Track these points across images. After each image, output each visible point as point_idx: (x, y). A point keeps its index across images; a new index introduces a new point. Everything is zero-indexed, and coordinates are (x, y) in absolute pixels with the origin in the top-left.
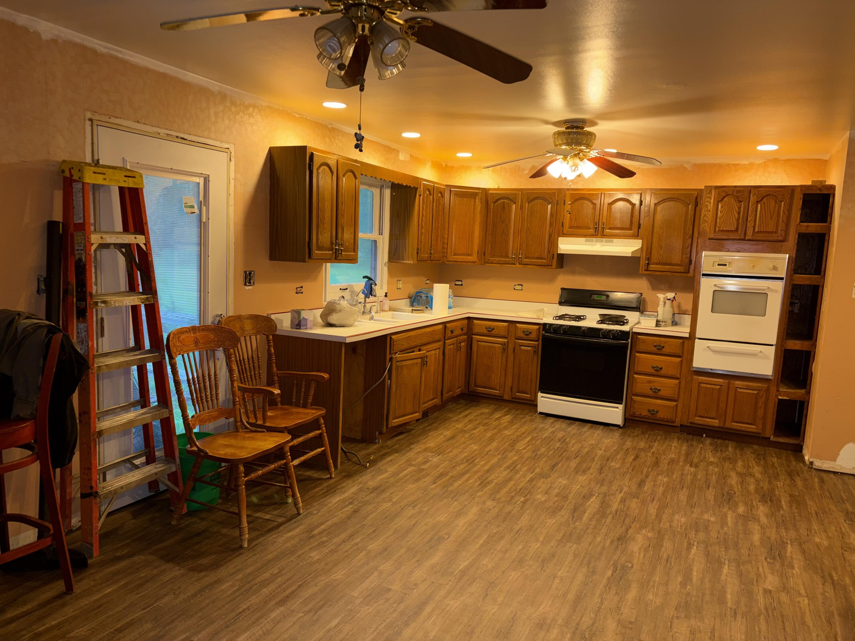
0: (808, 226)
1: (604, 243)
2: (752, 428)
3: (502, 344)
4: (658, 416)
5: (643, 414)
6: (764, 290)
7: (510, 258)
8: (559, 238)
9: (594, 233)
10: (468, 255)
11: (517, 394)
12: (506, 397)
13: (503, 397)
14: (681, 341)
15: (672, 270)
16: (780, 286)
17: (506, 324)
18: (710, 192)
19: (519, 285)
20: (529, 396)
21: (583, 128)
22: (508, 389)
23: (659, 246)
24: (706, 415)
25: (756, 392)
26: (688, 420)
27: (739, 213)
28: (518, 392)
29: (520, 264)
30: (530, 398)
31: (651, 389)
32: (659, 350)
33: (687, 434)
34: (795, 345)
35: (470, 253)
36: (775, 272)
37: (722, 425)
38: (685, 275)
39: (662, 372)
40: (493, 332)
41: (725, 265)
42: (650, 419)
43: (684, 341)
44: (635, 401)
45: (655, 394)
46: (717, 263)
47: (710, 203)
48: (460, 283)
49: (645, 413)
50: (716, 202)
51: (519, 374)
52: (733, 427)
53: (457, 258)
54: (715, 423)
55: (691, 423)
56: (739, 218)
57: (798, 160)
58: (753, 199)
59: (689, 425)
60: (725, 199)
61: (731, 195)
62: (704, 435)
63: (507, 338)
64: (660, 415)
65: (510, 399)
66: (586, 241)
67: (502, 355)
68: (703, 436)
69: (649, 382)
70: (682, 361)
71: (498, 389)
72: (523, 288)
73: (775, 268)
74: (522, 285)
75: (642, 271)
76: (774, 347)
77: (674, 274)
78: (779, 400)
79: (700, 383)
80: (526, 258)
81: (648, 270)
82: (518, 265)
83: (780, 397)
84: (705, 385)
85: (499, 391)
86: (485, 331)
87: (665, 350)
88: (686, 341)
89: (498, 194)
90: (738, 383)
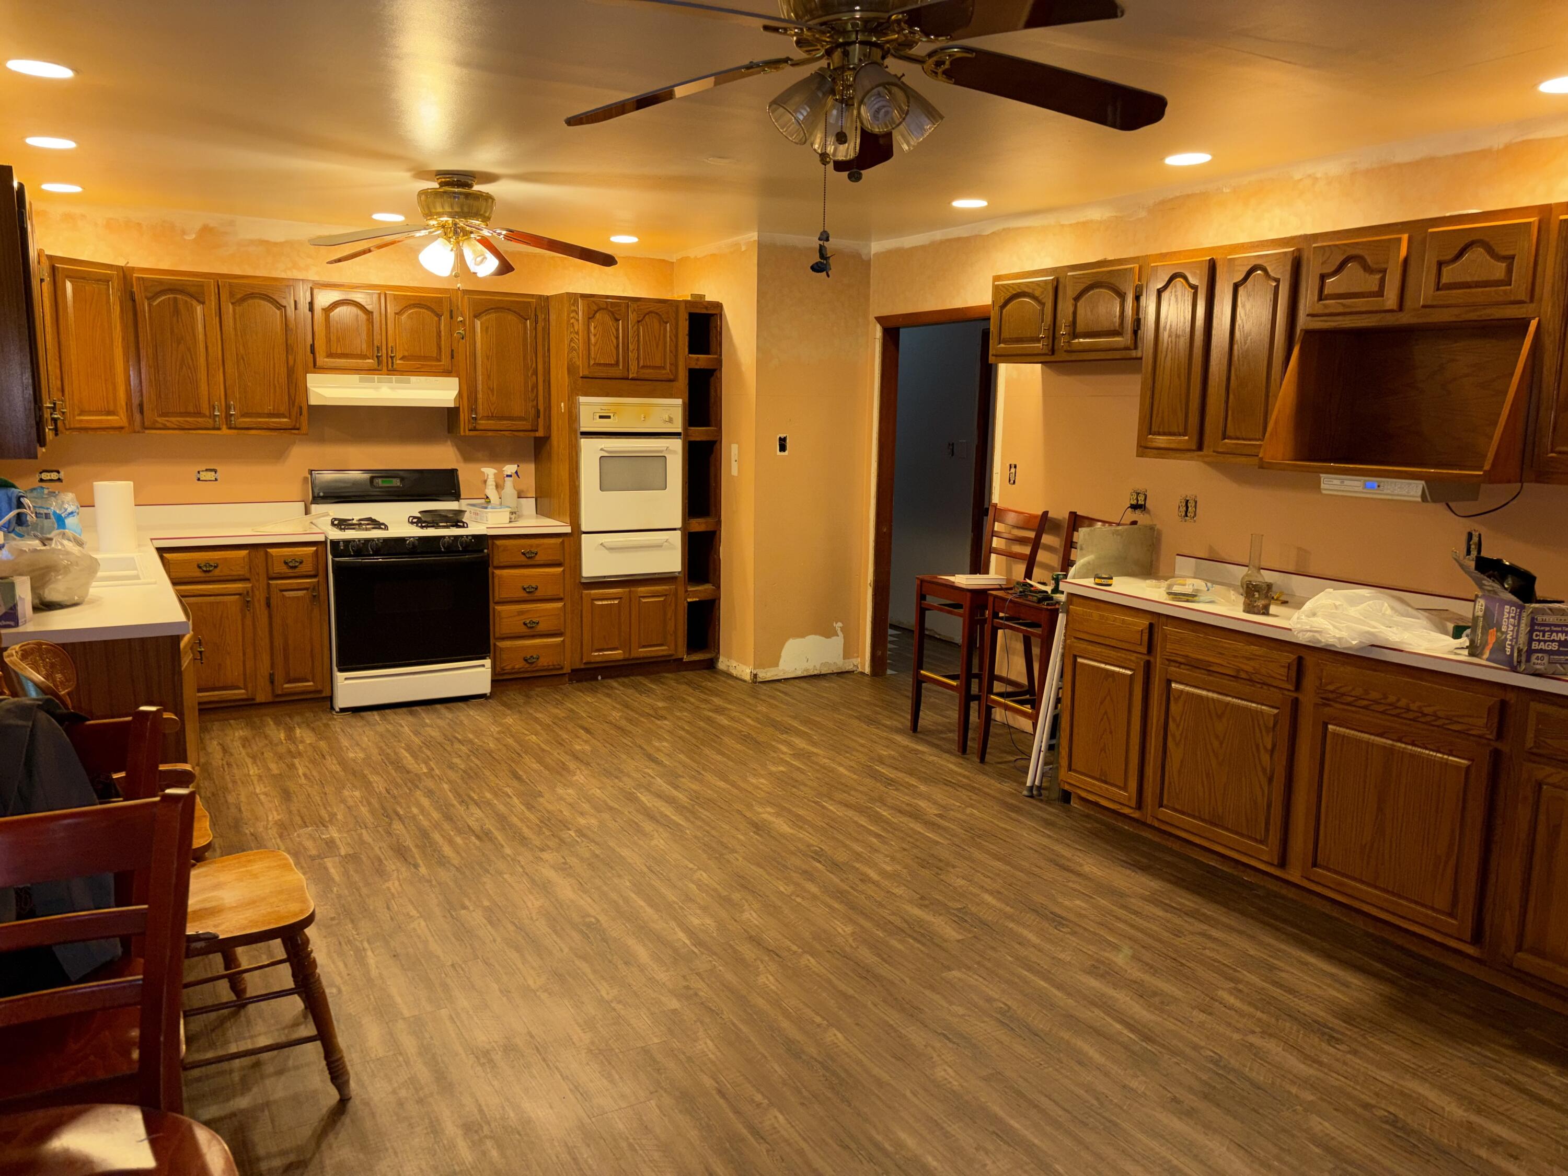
0: (698, 359)
1: (394, 384)
2: (662, 650)
3: (240, 594)
4: (540, 664)
5: (517, 667)
6: (661, 451)
7: (204, 416)
8: (308, 375)
9: (376, 366)
10: (109, 413)
11: (286, 686)
12: (260, 698)
13: (253, 699)
14: (560, 540)
15: (514, 428)
16: (676, 446)
17: (244, 553)
18: (576, 303)
19: (207, 470)
20: (311, 683)
21: (470, 186)
22: (263, 682)
23: (489, 388)
24: (606, 647)
25: (662, 599)
26: (582, 659)
27: (617, 338)
28: (289, 682)
29: (230, 428)
30: (313, 689)
31: (525, 624)
32: (530, 560)
33: (577, 682)
34: (699, 525)
35: (112, 408)
36: (669, 425)
37: (627, 656)
38: (532, 434)
39: (539, 594)
40: (217, 572)
41: (609, 417)
42: (528, 672)
43: (563, 542)
44: (501, 649)
45: (532, 630)
46: (598, 415)
47: (578, 320)
48: (54, 476)
49: (520, 665)
50: (586, 319)
51: (286, 649)
52: (641, 655)
53: (87, 421)
54: (617, 654)
55: (585, 664)
56: (618, 346)
57: (641, 258)
58: (632, 317)
59: (583, 667)
60: (597, 315)
61: (603, 309)
62: (600, 678)
63: (248, 580)
64: (544, 662)
65: (270, 699)
66: (361, 380)
67: (244, 617)
68: (597, 679)
69: (521, 613)
70: (564, 571)
71: (242, 685)
72: (218, 475)
73: (671, 420)
74: (216, 471)
75: (464, 431)
76: (679, 533)
77: (516, 433)
78: (689, 603)
79: (593, 600)
80: (243, 416)
81: (475, 429)
82: (225, 431)
83: (689, 600)
84: (600, 603)
85: (246, 688)
86: (198, 573)
87: (540, 558)
88: (566, 539)
89: (160, 282)
90: (642, 590)
